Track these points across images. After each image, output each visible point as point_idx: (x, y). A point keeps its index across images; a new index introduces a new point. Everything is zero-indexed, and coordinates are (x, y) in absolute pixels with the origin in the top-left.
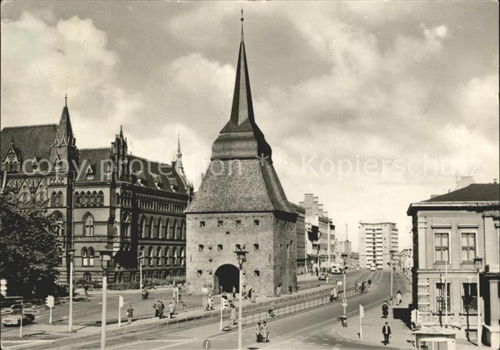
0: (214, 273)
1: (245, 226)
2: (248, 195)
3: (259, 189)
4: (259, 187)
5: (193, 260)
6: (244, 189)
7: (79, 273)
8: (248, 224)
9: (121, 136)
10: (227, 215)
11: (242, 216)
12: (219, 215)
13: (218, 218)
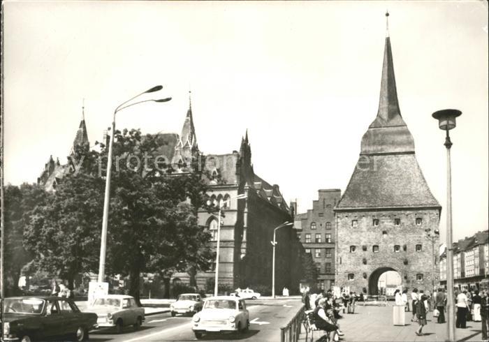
0: (368, 276)
1: (405, 224)
2: (406, 191)
3: (419, 185)
4: (419, 183)
5: (343, 261)
6: (402, 184)
7: (201, 279)
8: (409, 223)
9: (247, 140)
10: (384, 213)
11: (402, 214)
12: (375, 213)
13: (374, 216)
